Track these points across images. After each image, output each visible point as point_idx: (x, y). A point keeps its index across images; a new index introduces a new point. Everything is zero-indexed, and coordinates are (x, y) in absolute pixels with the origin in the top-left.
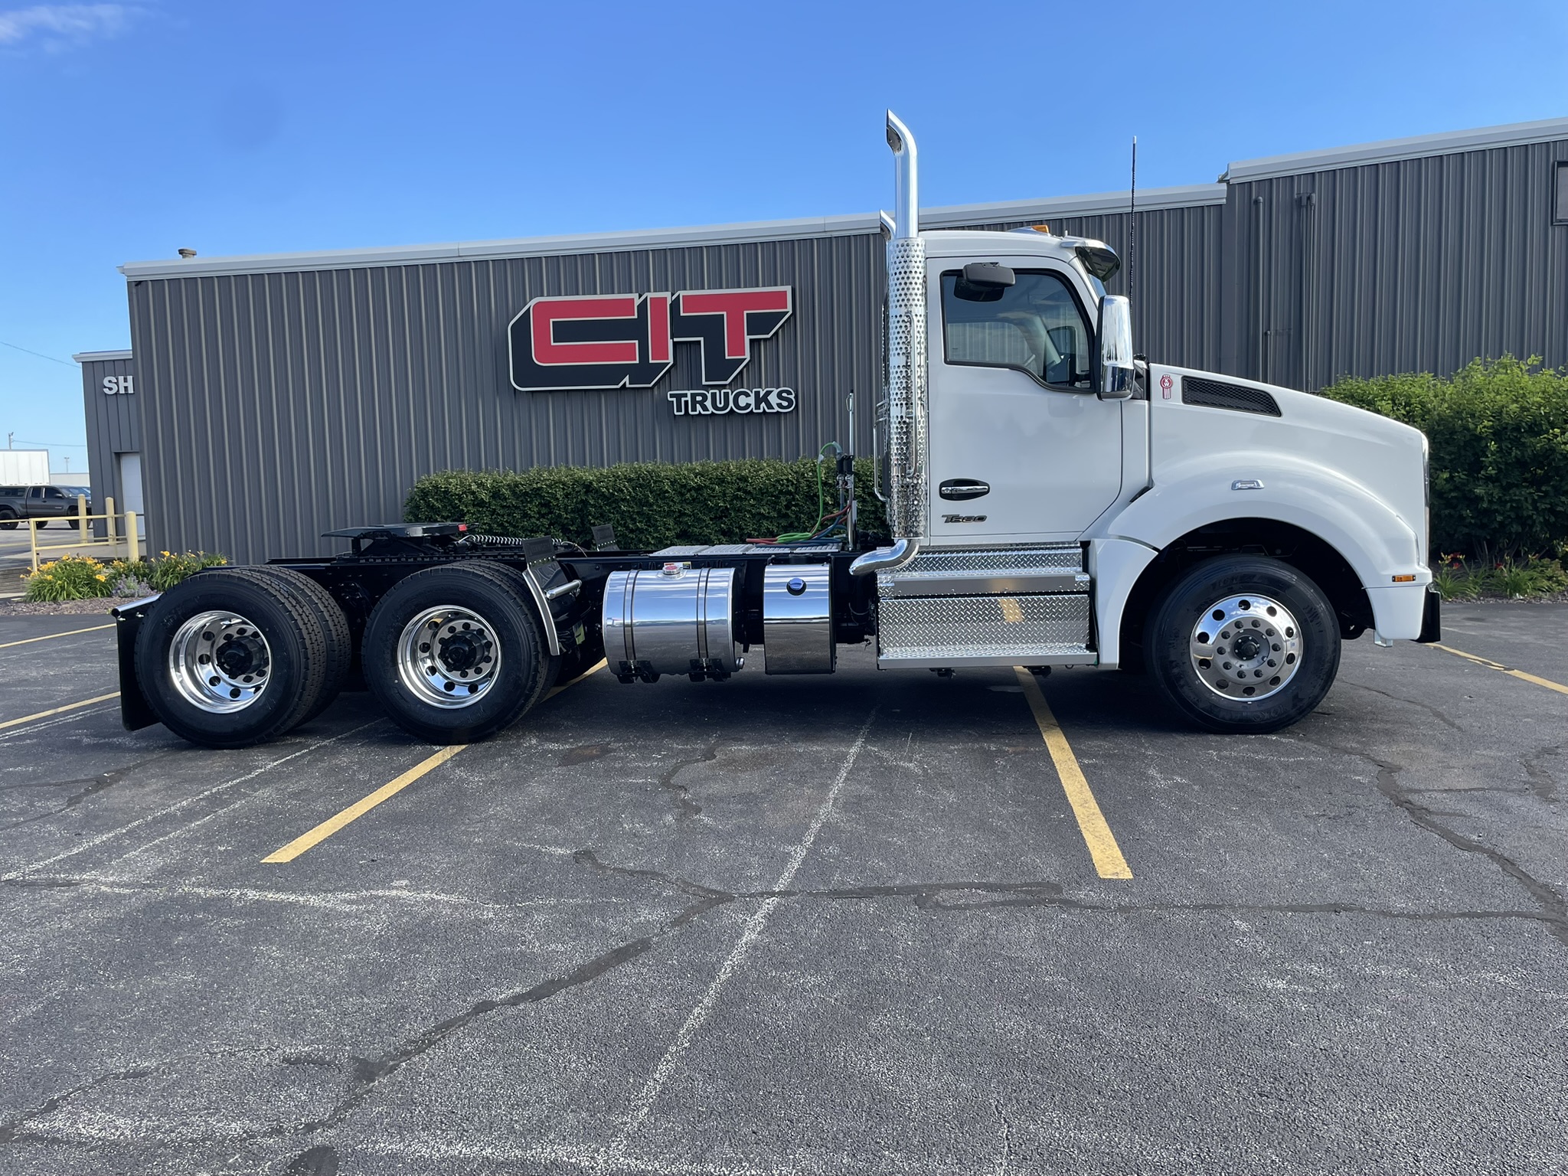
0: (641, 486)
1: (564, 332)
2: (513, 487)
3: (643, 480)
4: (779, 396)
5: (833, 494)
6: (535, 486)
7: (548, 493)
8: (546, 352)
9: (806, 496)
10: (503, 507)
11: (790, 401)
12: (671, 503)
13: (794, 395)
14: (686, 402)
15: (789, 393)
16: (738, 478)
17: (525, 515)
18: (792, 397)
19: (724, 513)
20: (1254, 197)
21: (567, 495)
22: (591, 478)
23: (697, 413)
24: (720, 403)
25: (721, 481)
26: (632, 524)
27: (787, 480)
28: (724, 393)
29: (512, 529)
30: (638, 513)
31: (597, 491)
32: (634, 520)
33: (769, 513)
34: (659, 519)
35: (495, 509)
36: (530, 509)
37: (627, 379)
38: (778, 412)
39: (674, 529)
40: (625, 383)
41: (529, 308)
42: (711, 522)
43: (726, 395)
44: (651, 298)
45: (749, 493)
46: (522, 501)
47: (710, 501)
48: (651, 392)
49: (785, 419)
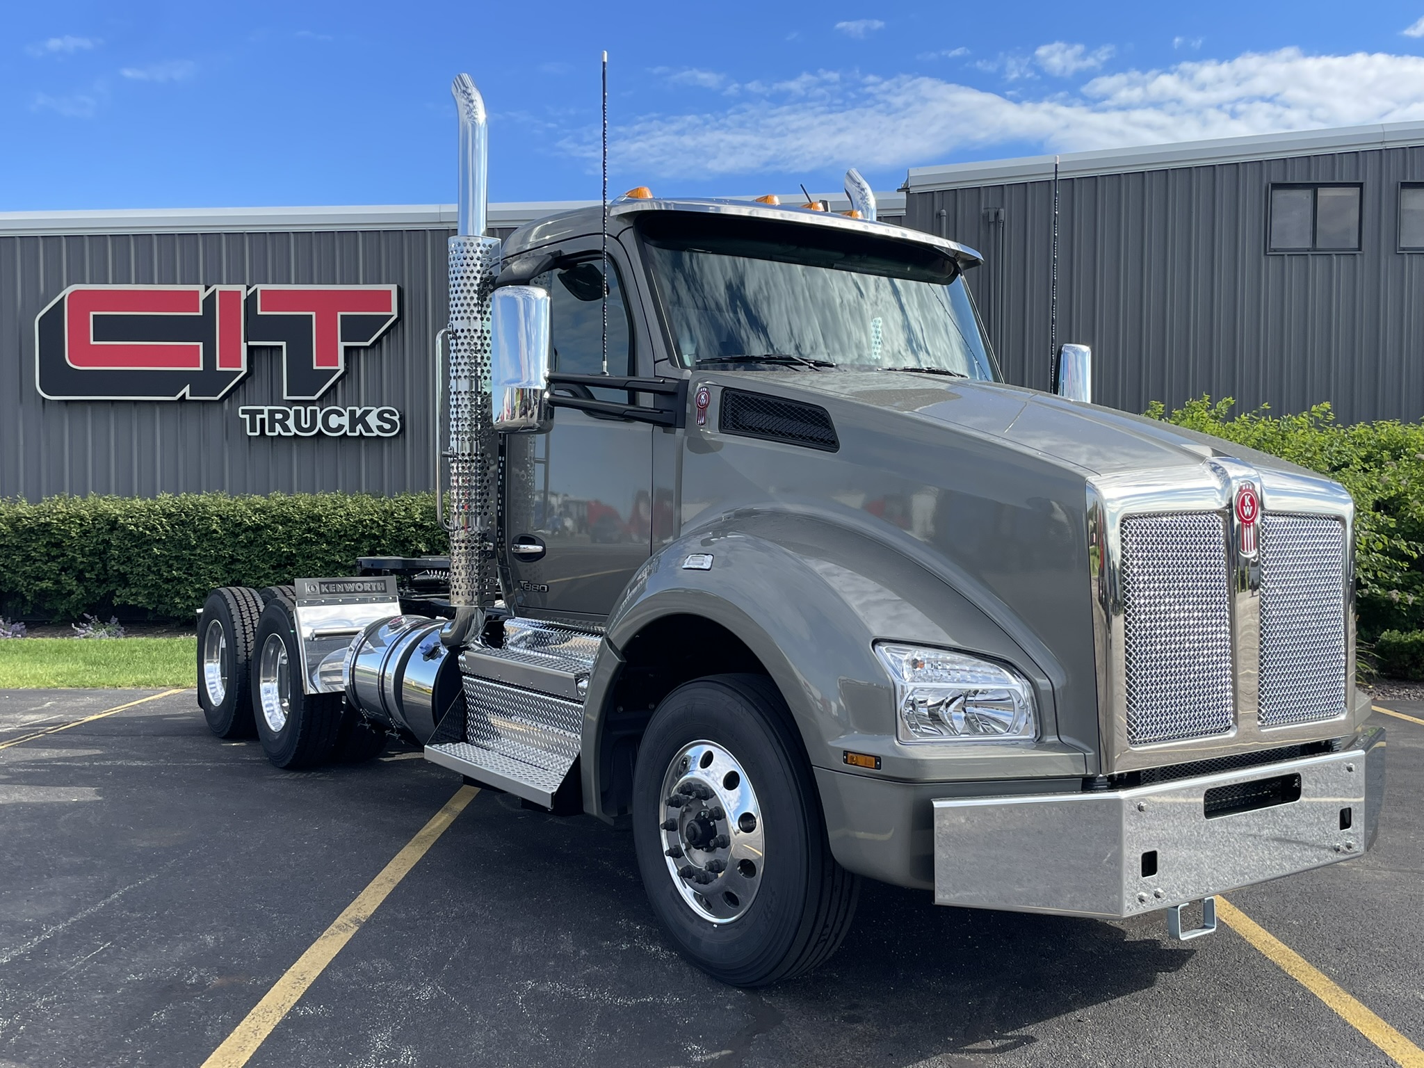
0: (183, 523)
1: (106, 328)
2: (14, 523)
3: (187, 516)
4: (380, 416)
5: (429, 539)
6: (42, 520)
7: (60, 530)
8: (83, 352)
9: (396, 541)
11: (393, 423)
12: (220, 546)
13: (398, 416)
14: (262, 420)
15: (393, 414)
16: (308, 517)
17: (28, 558)
18: (396, 418)
19: (290, 559)
20: (936, 209)
21: (85, 533)
22: (118, 512)
23: (276, 434)
24: (306, 423)
25: (286, 520)
26: (168, 572)
27: (371, 520)
28: (311, 410)
29: (10, 575)
30: (177, 558)
31: (123, 527)
32: (171, 566)
33: (346, 561)
36: (35, 550)
37: (187, 389)
38: (378, 436)
39: (224, 579)
40: (184, 395)
41: (64, 297)
42: (272, 572)
43: (314, 413)
44: (220, 292)
45: (322, 535)
46: (25, 539)
47: (271, 544)
48: (218, 407)
49: (390, 445)
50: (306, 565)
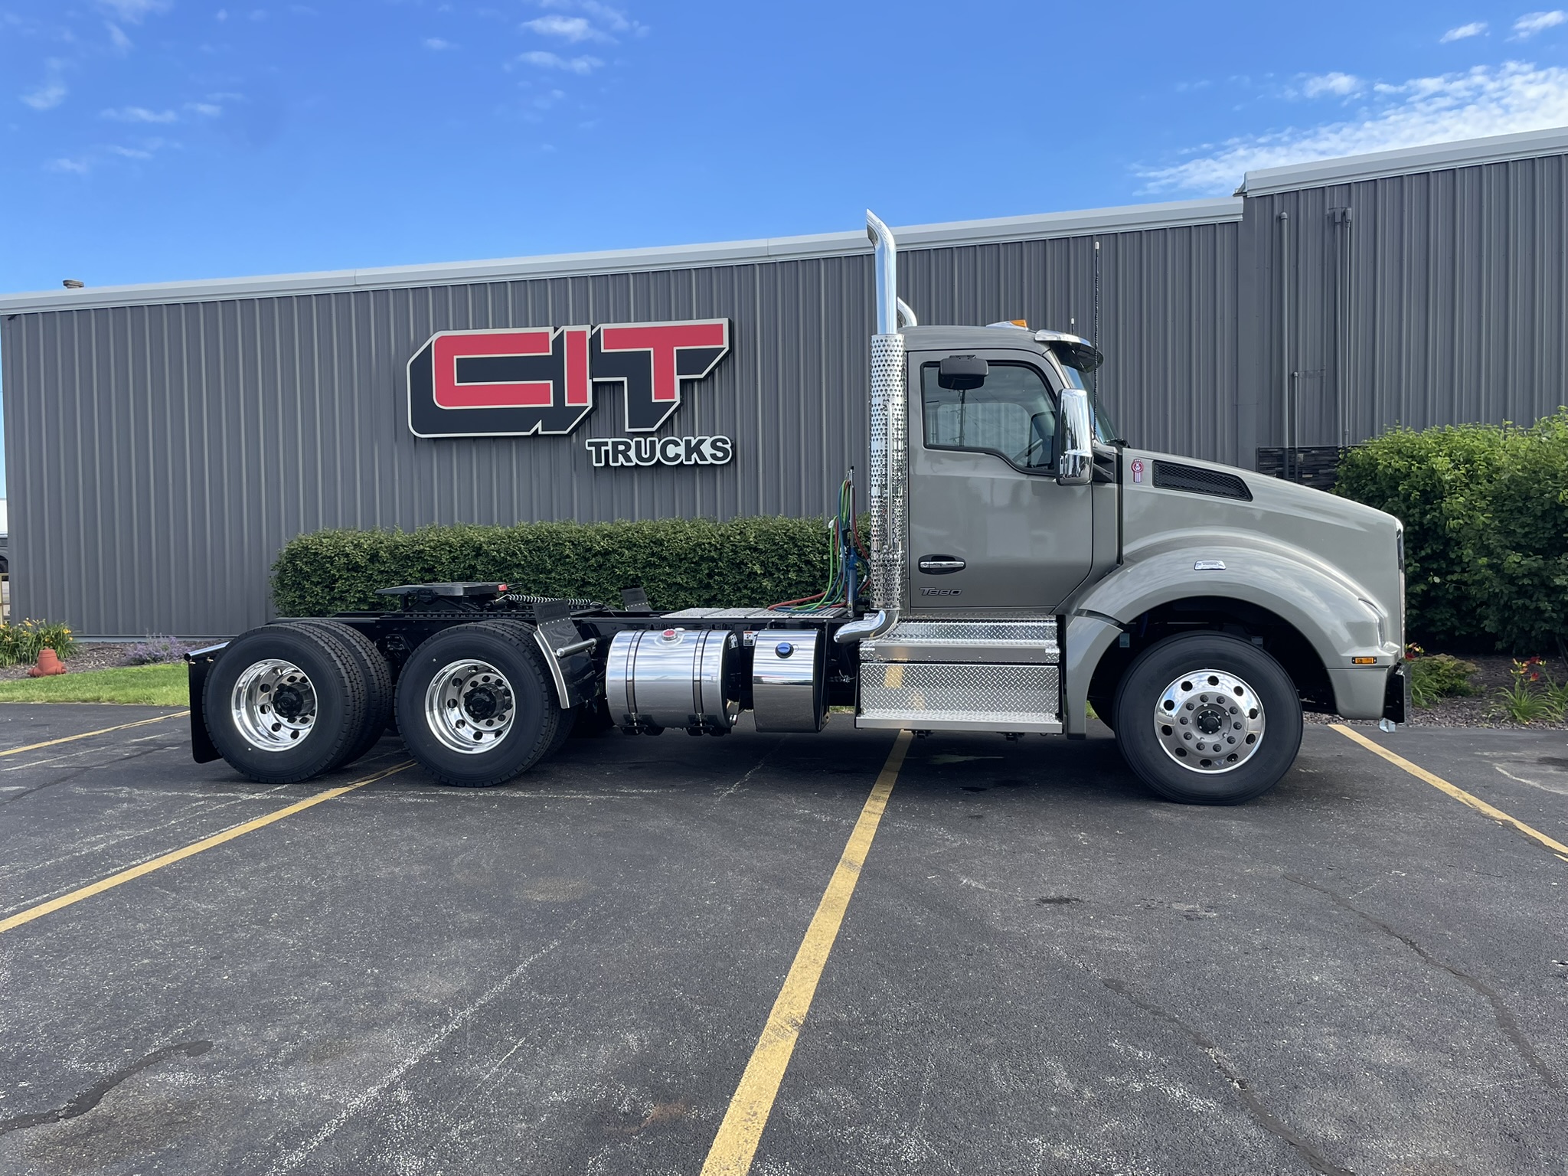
0: (539, 549)
1: (470, 370)
2: (393, 550)
3: (542, 542)
4: (713, 445)
5: (763, 561)
6: (417, 548)
7: (432, 556)
8: (448, 394)
9: (733, 564)
10: (382, 572)
11: (726, 451)
12: (573, 570)
13: (730, 444)
14: (607, 452)
15: (725, 442)
16: (652, 541)
18: (728, 446)
20: (1276, 213)
21: (454, 559)
22: (482, 539)
23: (619, 464)
24: (646, 453)
25: (631, 545)
27: (709, 543)
28: (650, 441)
31: (487, 554)
33: (687, 583)
34: (558, 588)
35: (371, 574)
36: (410, 575)
37: (539, 425)
38: (711, 464)
40: (537, 429)
41: (431, 343)
43: (653, 443)
44: (567, 332)
45: (664, 559)
46: (402, 565)
47: (618, 568)
48: (567, 440)
49: (722, 472)
50: (650, 587)
